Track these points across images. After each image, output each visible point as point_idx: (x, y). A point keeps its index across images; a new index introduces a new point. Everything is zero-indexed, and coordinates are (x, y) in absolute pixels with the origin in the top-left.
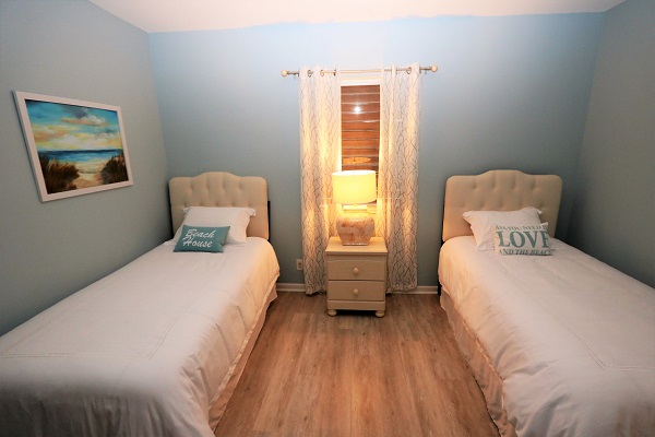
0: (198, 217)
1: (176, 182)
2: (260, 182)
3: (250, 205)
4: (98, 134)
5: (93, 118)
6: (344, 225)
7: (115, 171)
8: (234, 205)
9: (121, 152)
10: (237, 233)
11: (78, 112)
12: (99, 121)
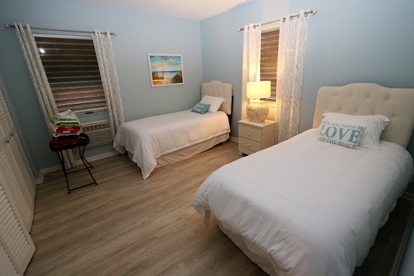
0: (206, 100)
1: (205, 85)
2: (229, 86)
3: (224, 97)
4: (172, 65)
5: (171, 60)
6: (249, 110)
7: (178, 79)
8: (219, 96)
9: (181, 72)
10: (214, 108)
11: (166, 58)
12: (173, 61)
